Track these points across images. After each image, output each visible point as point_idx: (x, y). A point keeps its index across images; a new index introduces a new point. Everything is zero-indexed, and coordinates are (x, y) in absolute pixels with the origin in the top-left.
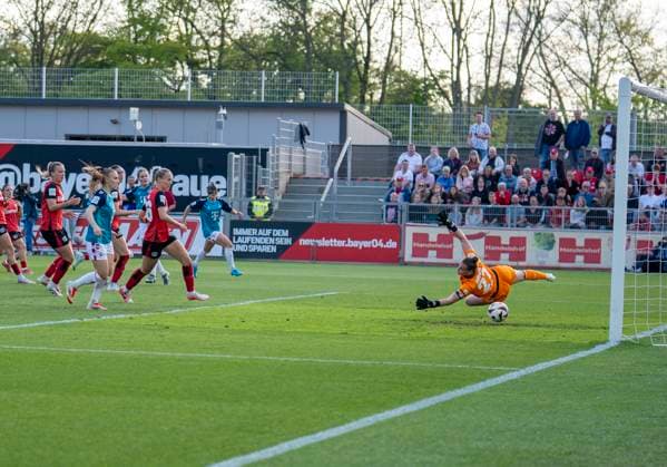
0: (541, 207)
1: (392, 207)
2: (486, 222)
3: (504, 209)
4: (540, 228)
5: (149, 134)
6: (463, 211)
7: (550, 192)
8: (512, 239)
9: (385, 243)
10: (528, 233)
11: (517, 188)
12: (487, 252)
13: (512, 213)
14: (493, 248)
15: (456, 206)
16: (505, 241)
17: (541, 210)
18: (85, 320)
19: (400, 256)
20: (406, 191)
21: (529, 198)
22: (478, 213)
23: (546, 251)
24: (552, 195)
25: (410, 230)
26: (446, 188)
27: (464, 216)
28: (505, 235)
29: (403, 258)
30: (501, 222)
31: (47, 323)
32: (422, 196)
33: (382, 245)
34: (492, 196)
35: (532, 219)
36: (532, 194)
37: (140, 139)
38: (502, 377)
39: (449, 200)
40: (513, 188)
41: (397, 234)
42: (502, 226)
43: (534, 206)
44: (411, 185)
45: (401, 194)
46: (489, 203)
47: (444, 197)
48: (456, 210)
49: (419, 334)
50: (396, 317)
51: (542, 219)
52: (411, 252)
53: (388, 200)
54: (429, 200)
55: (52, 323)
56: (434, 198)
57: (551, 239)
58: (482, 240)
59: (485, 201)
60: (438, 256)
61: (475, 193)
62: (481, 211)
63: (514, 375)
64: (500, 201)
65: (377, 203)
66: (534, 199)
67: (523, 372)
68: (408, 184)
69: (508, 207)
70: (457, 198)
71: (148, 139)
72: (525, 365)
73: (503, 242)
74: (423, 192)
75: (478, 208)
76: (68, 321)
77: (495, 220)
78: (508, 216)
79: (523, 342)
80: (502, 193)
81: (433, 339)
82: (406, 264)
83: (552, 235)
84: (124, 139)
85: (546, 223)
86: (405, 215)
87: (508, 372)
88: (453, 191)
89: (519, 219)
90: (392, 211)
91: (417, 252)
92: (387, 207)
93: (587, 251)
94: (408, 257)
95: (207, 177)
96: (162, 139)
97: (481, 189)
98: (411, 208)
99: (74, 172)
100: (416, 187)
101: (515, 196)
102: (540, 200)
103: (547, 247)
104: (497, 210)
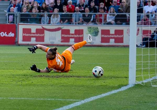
0: (91, 13)
1: (11, 15)
2: (62, 22)
3: (71, 15)
4: (91, 25)
6: (50, 16)
7: (95, 5)
8: (76, 31)
9: (8, 34)
10: (85, 28)
11: (78, 3)
12: (62, 38)
13: (76, 17)
14: (66, 36)
15: (46, 14)
16: (72, 32)
17: (91, 15)
19: (16, 41)
20: (18, 6)
21: (84, 8)
22: (57, 17)
23: (94, 37)
24: (97, 7)
25: (21, 27)
27: (50, 19)
28: (72, 29)
29: (18, 42)
30: (70, 22)
32: (27, 9)
33: (6, 35)
34: (65, 8)
35: (86, 20)
36: (86, 6)
38: (72, 105)
39: (41, 11)
40: (76, 4)
41: (14, 30)
42: (70, 24)
43: (87, 13)
44: (21, 3)
45: (16, 8)
46: (63, 12)
47: (39, 9)
48: (46, 15)
49: (27, 83)
50: (14, 73)
51: (92, 20)
52: (22, 39)
53: (9, 11)
54: (31, 10)
56: (34, 9)
57: (96, 31)
58: (60, 31)
59: (61, 10)
60: (36, 41)
61: (56, 6)
62: (59, 16)
63: (78, 104)
64: (69, 10)
66: (87, 9)
67: (83, 102)
68: (20, 3)
69: (74, 14)
70: (46, 9)
72: (83, 99)
74: (28, 6)
75: (57, 14)
77: (67, 21)
78: (74, 18)
79: (83, 86)
80: (70, 5)
81: (34, 85)
82: (19, 45)
83: (97, 28)
85: (94, 22)
86: (18, 19)
87: (75, 102)
88: (44, 6)
89: (79, 20)
90: (11, 17)
91: (25, 39)
92: (9, 15)
93: (116, 36)
94: (20, 41)
97: (58, 4)
98: (22, 15)
100: (24, 4)
101: (77, 8)
102: (91, 10)
103: (95, 34)
104: (67, 15)
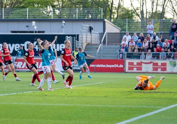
0: (171, 53)
1: (121, 53)
2: (153, 58)
3: (159, 53)
4: (171, 60)
5: (39, 30)
6: (145, 54)
7: (174, 47)
8: (162, 64)
9: (119, 66)
10: (167, 62)
11: (163, 46)
12: (153, 68)
13: (162, 55)
14: (156, 67)
15: (143, 53)
16: (160, 64)
17: (171, 54)
18: (18, 93)
19: (124, 70)
20: (126, 48)
21: (167, 50)
22: (150, 55)
23: (173, 67)
24: (175, 49)
25: (127, 61)
26: (139, 47)
27: (146, 56)
28: (160, 62)
29: (125, 70)
30: (158, 58)
31: (5, 95)
32: (131, 50)
33: (118, 66)
34: (155, 49)
35: (169, 57)
36: (168, 48)
37: (36, 32)
38: (159, 110)
39: (140, 51)
40: (162, 46)
41: (123, 63)
42: (158, 59)
43: (169, 52)
44: (128, 46)
45: (124, 49)
46: (154, 52)
47: (139, 50)
48: (143, 54)
49: (131, 96)
50: (123, 91)
51: (172, 57)
52: (128, 69)
53: (120, 51)
54: (133, 51)
55: (7, 94)
56: (135, 50)
57: (175, 63)
58: (152, 64)
59: (153, 51)
60: (137, 70)
61: (149, 48)
62: (151, 54)
63: (163, 109)
64: (158, 51)
65: (116, 52)
66: (169, 50)
67: (166, 108)
68: (126, 46)
69: (160, 53)
70: (143, 50)
71: (39, 32)
72: (167, 106)
73: (159, 65)
74: (131, 48)
75: (150, 53)
76: (13, 94)
77: (156, 57)
78: (160, 56)
79: (166, 98)
80: (158, 47)
81: (136, 98)
82: (126, 73)
83: (175, 62)
84: (30, 32)
85: (173, 58)
86: (126, 56)
87: (161, 108)
88: (142, 48)
89: (164, 57)
90: (121, 55)
91: (130, 69)
92: (120, 54)
94: (127, 70)
95: (59, 44)
96: (43, 32)
97: (151, 47)
98: (128, 54)
99: (14, 44)
100: (129, 47)
101: (163, 49)
102: (171, 50)
103: (174, 66)
104: (157, 54)
